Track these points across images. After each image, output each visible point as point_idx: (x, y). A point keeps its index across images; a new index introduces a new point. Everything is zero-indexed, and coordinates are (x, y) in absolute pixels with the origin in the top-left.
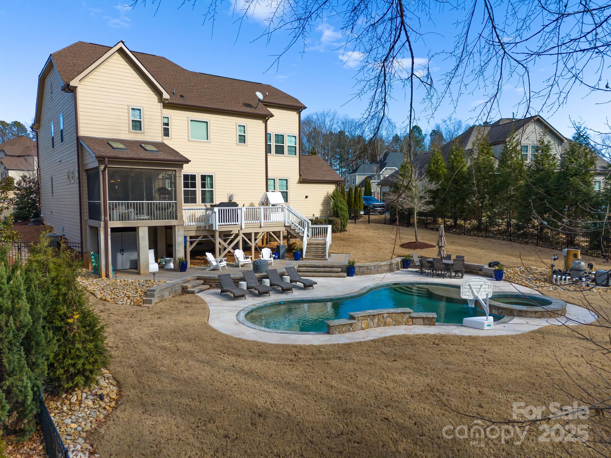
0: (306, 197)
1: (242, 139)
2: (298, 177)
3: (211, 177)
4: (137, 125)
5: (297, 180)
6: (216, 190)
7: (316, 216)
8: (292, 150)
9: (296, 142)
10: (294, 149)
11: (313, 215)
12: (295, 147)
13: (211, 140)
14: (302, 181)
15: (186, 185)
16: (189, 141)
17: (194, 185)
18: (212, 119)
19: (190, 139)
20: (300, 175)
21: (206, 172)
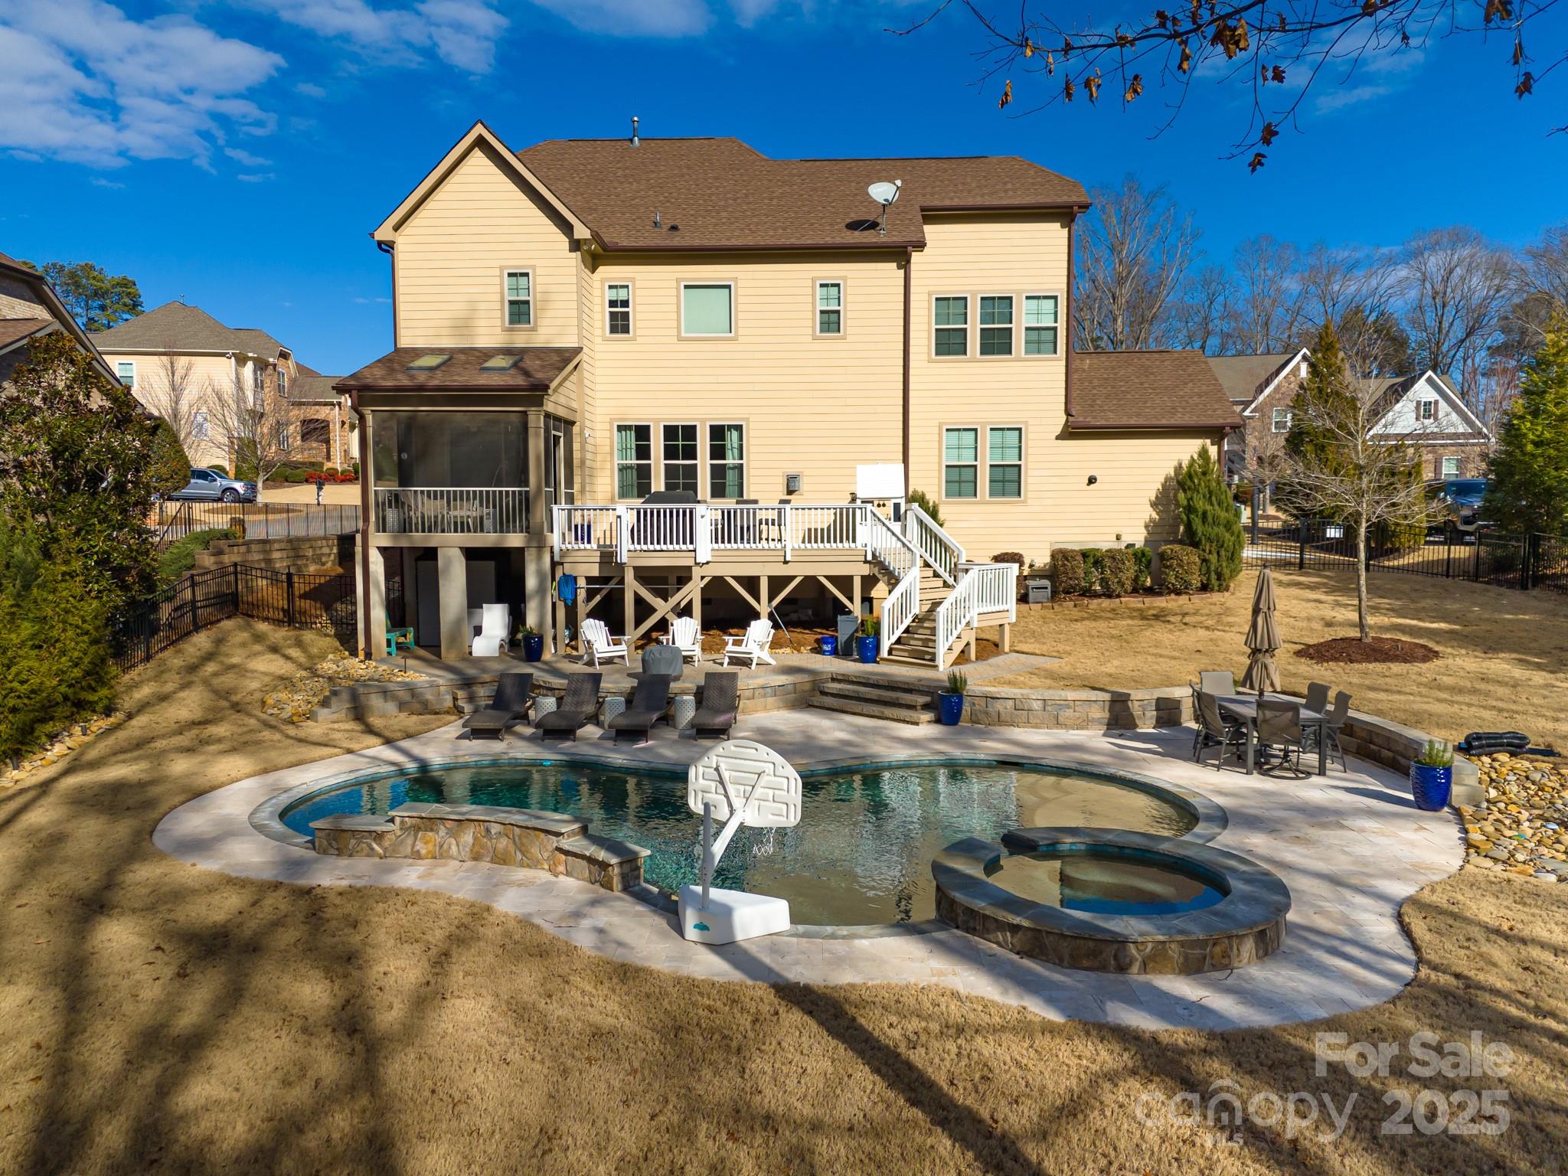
0: (1092, 480)
1: (831, 321)
2: (1064, 418)
3: (739, 428)
4: (519, 312)
5: (1058, 430)
6: (752, 464)
7: (1127, 539)
8: (1040, 340)
9: (1056, 313)
10: (1050, 335)
11: (1118, 538)
12: (1055, 329)
13: (741, 332)
14: (1072, 432)
15: (670, 452)
16: (680, 339)
17: (691, 453)
18: (744, 276)
19: (683, 334)
20: (1068, 413)
21: (724, 417)
